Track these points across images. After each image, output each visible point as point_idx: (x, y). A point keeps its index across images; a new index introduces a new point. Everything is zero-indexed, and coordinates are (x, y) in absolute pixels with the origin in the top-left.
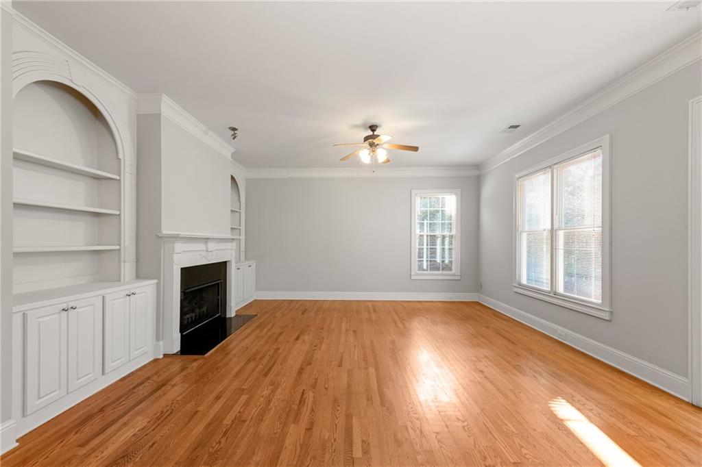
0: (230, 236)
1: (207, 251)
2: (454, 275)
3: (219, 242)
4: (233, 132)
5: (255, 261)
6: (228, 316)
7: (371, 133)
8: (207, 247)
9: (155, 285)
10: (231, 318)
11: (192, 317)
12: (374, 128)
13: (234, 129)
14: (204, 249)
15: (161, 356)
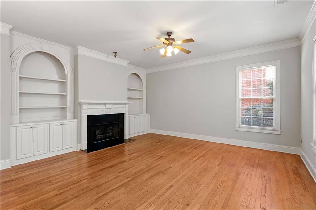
0: (127, 102)
1: (106, 109)
2: (274, 130)
3: (113, 105)
4: (115, 54)
5: (150, 114)
6: (124, 139)
7: (168, 37)
8: (106, 107)
9: (77, 122)
10: (125, 140)
11: (101, 137)
12: (169, 34)
13: (115, 53)
14: (105, 107)
15: (79, 150)
